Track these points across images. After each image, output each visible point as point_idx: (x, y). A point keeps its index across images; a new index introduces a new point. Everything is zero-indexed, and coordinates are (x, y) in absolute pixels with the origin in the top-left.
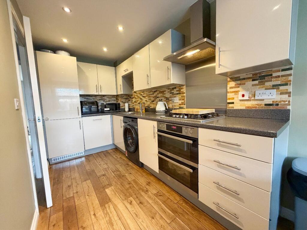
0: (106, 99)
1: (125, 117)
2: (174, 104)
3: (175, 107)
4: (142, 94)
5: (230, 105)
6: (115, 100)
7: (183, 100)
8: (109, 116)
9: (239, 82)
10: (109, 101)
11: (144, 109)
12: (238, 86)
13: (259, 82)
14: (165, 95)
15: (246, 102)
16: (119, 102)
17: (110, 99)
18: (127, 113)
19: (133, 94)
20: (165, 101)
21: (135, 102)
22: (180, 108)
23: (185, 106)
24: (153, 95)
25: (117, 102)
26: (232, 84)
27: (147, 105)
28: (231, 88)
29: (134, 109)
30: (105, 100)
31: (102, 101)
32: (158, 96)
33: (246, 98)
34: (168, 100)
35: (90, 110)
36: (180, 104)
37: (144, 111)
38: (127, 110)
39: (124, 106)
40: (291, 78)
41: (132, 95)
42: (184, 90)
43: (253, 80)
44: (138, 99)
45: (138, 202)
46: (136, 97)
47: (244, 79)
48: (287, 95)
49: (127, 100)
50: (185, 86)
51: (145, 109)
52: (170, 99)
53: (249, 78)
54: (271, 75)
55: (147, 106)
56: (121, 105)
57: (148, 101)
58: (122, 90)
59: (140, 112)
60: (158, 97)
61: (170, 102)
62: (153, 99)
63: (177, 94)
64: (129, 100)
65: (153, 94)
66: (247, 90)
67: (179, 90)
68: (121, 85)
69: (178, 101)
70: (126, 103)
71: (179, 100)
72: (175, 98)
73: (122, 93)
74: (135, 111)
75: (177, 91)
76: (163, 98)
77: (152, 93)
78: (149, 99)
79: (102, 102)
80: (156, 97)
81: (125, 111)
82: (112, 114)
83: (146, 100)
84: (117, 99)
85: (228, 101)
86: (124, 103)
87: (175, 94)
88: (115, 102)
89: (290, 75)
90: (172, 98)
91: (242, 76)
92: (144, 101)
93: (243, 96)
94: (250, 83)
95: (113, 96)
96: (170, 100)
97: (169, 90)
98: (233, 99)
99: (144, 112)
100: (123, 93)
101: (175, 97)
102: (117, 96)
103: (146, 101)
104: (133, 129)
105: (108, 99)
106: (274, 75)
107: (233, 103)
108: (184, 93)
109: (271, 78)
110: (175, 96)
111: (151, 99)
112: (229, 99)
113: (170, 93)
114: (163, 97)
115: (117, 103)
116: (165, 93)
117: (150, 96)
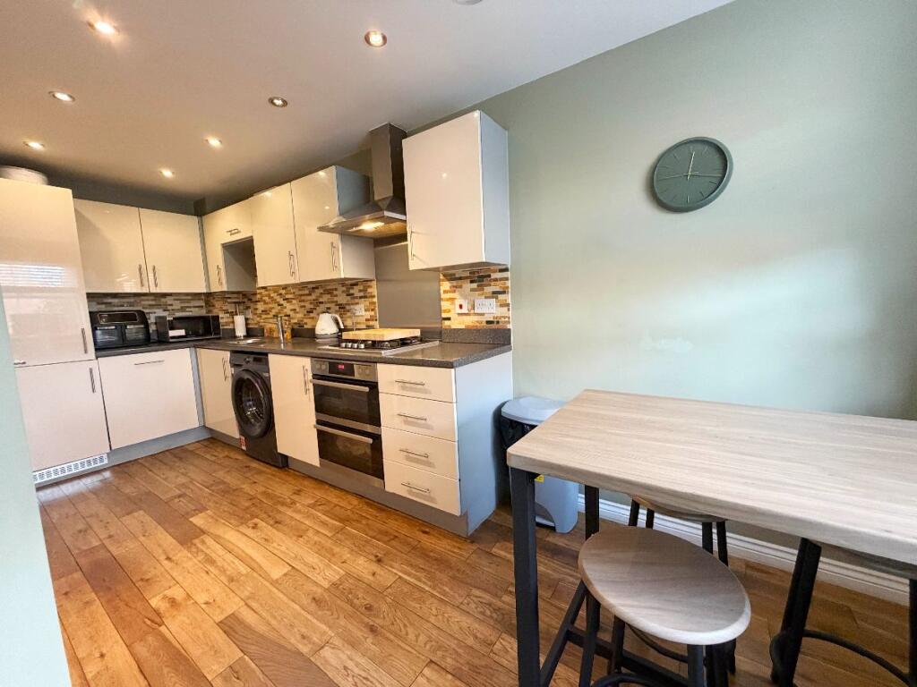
0: (171, 305)
1: (234, 352)
2: (355, 320)
3: (359, 327)
4: (283, 292)
5: (447, 323)
6: (202, 307)
7: (372, 310)
8: (186, 352)
9: (455, 283)
10: (183, 309)
11: (289, 331)
12: (454, 289)
13: (478, 286)
14: (335, 299)
15: (465, 317)
16: (216, 312)
17: (187, 305)
18: (242, 343)
19: (258, 291)
20: (336, 312)
21: (264, 312)
22: (369, 327)
23: (376, 324)
24: (309, 298)
25: (210, 311)
26: (446, 285)
27: (296, 321)
28: (445, 292)
29: (263, 329)
30: (170, 308)
31: (161, 310)
32: (321, 300)
33: (465, 310)
34: (342, 309)
35: (123, 335)
36: (367, 320)
37: (288, 335)
38: (241, 332)
39: (233, 322)
40: (509, 283)
41: (255, 294)
42: (374, 290)
43: (472, 282)
44: (271, 306)
45: (272, 522)
46: (266, 298)
47: (460, 278)
48: (506, 308)
49: (241, 307)
50: (375, 283)
51: (293, 330)
52: (348, 307)
53: (466, 278)
54: (489, 276)
55: (295, 323)
56: (221, 321)
57: (298, 310)
58: (224, 281)
59: (279, 338)
60: (322, 303)
61: (349, 314)
62: (309, 306)
63: (361, 297)
64: (248, 308)
65: (310, 294)
66: (465, 297)
67: (365, 290)
68: (222, 266)
69: (364, 313)
70: (237, 314)
71: (366, 310)
72: (357, 307)
73: (225, 288)
74: (266, 335)
75: (360, 291)
76: (332, 305)
77: (307, 292)
78: (302, 307)
79: (160, 313)
80: (318, 303)
81: (235, 337)
82: (195, 347)
83: (292, 307)
84: (207, 303)
85: (444, 315)
86: (233, 314)
87: (357, 298)
88: (203, 312)
89: (507, 279)
90: (352, 307)
91: (459, 273)
92: (287, 311)
93: (461, 307)
94: (468, 286)
95: (196, 296)
96: (348, 311)
97: (344, 289)
98: (449, 311)
99: (289, 337)
100: (228, 288)
101: (357, 303)
102: (209, 295)
103: (295, 310)
104: (259, 381)
105: (177, 305)
106: (494, 276)
107: (449, 319)
108: (374, 296)
109: (490, 281)
110: (356, 301)
111: (304, 306)
112: (445, 311)
113: (348, 295)
114: (332, 302)
115: (210, 315)
116: (335, 293)
117: (303, 298)
